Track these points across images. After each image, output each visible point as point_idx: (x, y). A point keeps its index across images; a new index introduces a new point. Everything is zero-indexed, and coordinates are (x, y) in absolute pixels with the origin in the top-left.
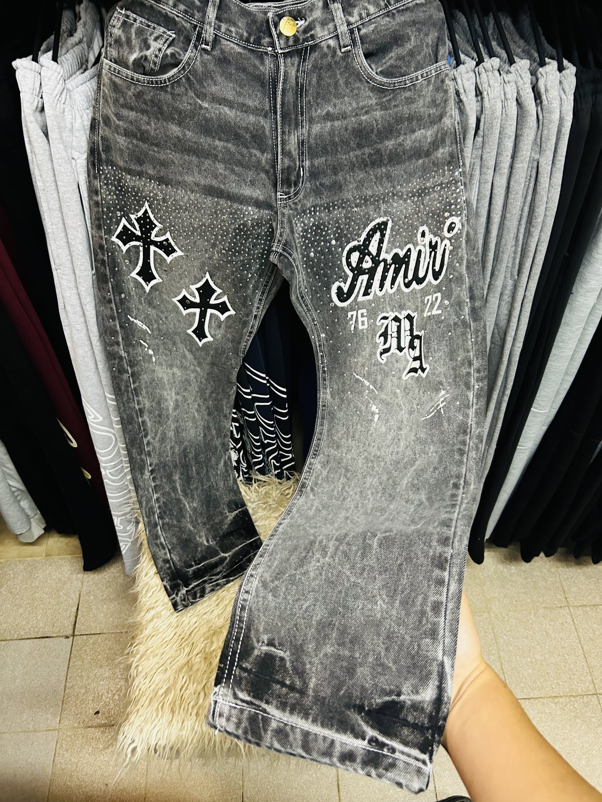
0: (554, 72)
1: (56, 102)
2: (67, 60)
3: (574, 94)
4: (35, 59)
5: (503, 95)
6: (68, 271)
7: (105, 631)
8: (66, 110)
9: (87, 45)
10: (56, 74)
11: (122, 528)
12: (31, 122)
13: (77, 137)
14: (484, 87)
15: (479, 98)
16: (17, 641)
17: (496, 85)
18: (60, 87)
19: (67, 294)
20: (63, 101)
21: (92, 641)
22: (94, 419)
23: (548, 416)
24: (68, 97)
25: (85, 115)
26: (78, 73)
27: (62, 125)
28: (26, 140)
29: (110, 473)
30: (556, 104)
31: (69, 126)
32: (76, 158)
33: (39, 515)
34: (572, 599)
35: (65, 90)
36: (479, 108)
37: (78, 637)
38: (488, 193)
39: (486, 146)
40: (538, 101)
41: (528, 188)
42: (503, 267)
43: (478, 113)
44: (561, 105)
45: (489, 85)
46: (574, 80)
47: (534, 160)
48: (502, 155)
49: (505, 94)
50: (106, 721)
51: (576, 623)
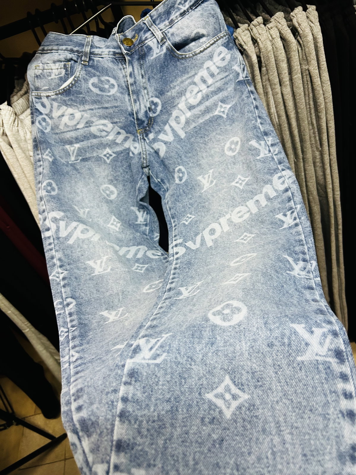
1: (12, 127)
8: (20, 130)
10: (9, 111)
12: (1, 142)
14: (257, 36)
15: (256, 44)
17: (263, 32)
24: (19, 123)
36: (258, 50)
38: (281, 100)
39: (270, 71)
40: (297, 33)
41: (308, 88)
42: (308, 144)
43: (258, 54)
44: (312, 31)
45: (260, 34)
46: (316, 13)
47: (306, 70)
48: (282, 74)
49: (271, 36)
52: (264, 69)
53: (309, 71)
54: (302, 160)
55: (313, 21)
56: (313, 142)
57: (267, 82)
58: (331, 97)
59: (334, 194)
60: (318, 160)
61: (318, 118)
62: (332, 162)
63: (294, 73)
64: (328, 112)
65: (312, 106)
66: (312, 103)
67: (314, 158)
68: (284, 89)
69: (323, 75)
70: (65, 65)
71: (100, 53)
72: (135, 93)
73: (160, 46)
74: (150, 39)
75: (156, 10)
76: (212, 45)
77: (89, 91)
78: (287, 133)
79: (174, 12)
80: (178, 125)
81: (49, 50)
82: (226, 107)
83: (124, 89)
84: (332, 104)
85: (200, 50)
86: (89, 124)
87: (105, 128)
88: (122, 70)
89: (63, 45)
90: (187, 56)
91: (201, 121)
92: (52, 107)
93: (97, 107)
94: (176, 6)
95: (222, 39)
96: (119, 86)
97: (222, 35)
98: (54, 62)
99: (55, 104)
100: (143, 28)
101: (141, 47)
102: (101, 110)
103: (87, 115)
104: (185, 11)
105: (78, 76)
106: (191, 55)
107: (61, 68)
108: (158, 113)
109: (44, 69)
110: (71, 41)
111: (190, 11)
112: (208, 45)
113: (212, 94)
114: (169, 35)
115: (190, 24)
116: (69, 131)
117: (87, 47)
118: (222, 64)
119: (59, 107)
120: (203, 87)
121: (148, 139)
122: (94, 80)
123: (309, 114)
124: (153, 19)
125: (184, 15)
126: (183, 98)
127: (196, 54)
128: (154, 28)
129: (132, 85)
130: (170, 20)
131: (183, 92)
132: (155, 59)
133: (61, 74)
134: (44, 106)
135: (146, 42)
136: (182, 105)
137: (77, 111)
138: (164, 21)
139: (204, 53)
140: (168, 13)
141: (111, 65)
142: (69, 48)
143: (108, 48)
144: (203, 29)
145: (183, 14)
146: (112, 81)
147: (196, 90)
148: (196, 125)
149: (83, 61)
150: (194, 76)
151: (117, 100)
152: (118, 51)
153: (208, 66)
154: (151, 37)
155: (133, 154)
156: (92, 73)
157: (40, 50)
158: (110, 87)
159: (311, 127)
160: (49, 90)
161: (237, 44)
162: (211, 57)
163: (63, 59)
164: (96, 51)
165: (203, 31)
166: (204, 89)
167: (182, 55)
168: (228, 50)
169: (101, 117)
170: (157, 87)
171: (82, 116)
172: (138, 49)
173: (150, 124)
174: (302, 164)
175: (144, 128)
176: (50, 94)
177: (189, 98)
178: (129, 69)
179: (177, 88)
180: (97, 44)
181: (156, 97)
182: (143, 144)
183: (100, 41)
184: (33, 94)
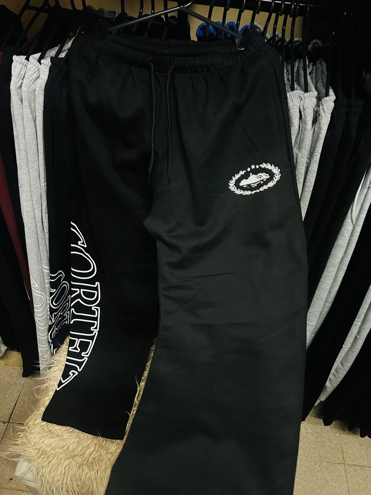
1: (31, 83)
6: (27, 189)
12: (14, 94)
22: (33, 285)
27: (32, 98)
28: (11, 104)
34: (348, 459)
37: (11, 424)
50: (16, 486)
51: (348, 477)
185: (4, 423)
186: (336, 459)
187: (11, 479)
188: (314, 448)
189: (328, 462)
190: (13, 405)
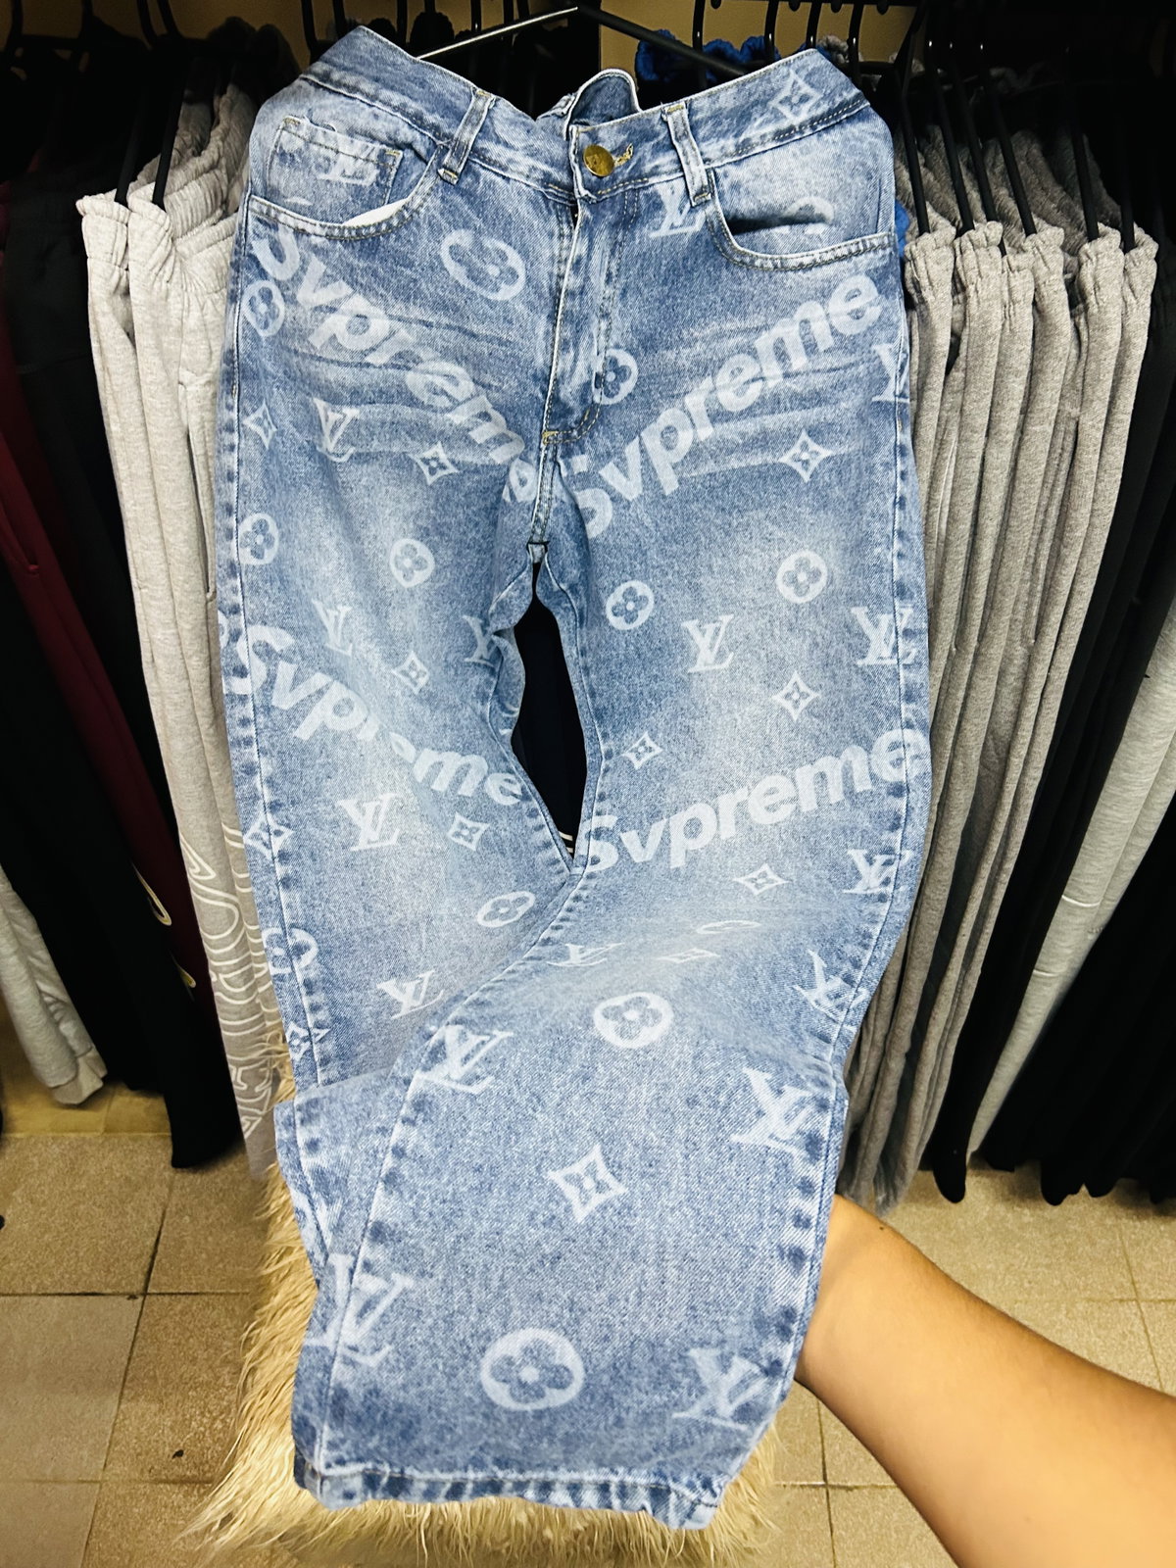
0: (1112, 252)
1: (152, 278)
2: (183, 200)
3: (1153, 295)
4: (121, 199)
5: (1006, 294)
6: (161, 592)
7: (207, 1289)
8: (173, 293)
9: (228, 173)
10: (156, 227)
11: (245, 1087)
12: (104, 314)
13: (190, 344)
14: (970, 276)
15: (960, 297)
16: (35, 1299)
17: (993, 274)
18: (161, 251)
19: (158, 636)
20: (166, 278)
21: (179, 1307)
22: (200, 874)
23: (1098, 915)
24: (177, 269)
25: (209, 303)
26: (204, 225)
27: (163, 321)
28: (94, 345)
29: (227, 981)
30: (1113, 314)
31: (176, 323)
32: (186, 381)
33: (93, 1053)
34: (1145, 1286)
35: (172, 258)
36: (959, 316)
37: (154, 1298)
38: (974, 478)
39: (971, 388)
40: (1081, 306)
41: (1058, 470)
42: (1003, 622)
43: (957, 325)
44: (1125, 315)
45: (980, 274)
46: (1151, 269)
47: (1070, 418)
48: (1003, 408)
49: (1010, 291)
50: (195, 1473)
51: (1152, 1335)
52: (957, 375)
53: (1077, 424)
54: (971, 657)
55: (1138, 288)
56: (1020, 617)
57: (955, 416)
58: (1111, 515)
59: (1024, 773)
60: (1015, 669)
61: (1056, 559)
62: (1049, 688)
63: (1035, 416)
64: (1090, 552)
65: (1052, 520)
66: (1054, 511)
67: (1007, 659)
68: (993, 451)
69: (1110, 449)
70: (382, 155)
71: (503, 161)
72: (572, 322)
73: (688, 206)
74: (665, 177)
75: (710, 95)
76: (839, 259)
77: (436, 266)
78: (960, 570)
79: (759, 121)
80: (664, 451)
81: (345, 86)
82: (817, 453)
83: (541, 296)
84: (1106, 535)
85: (800, 260)
86: (404, 360)
87: (449, 388)
88: (555, 239)
89: (392, 88)
90: (758, 263)
91: (734, 463)
92: (303, 269)
93: (445, 321)
94: (773, 103)
95: (871, 255)
96: (529, 280)
97: (876, 243)
98: (352, 132)
99: (317, 266)
100: (657, 135)
101: (634, 190)
102: (454, 334)
103: (407, 336)
104: (792, 128)
105: (415, 206)
106: (770, 264)
107: (367, 160)
108: (618, 399)
109: (311, 141)
110: (422, 84)
111: (808, 132)
112: (827, 257)
113: (791, 402)
114: (725, 184)
115: (796, 173)
116: (339, 363)
117: (469, 128)
118: (850, 329)
119: (326, 280)
120: (773, 370)
121: (568, 466)
122: (461, 238)
123: (1035, 537)
124: (694, 118)
125: (785, 138)
126: (707, 383)
127: (785, 269)
128: (688, 149)
129: (570, 294)
130: (741, 139)
131: (711, 366)
132: (663, 241)
133: (362, 178)
134: (278, 252)
135: (653, 180)
136: (695, 401)
137: (382, 313)
138: (724, 135)
139: (809, 274)
140: (742, 117)
141: (525, 210)
142: (414, 106)
143: (532, 155)
144: (826, 203)
145: (784, 136)
146: (515, 260)
147: (750, 371)
148: (717, 469)
149: (445, 167)
150: (758, 330)
151: (510, 322)
152: (561, 176)
153: (808, 316)
154: (670, 173)
155: (512, 496)
156: (461, 215)
157: (316, 75)
158: (500, 277)
159: (1028, 574)
160: (310, 212)
161: (908, 275)
162: (824, 294)
163: (384, 137)
164: (495, 151)
165: (823, 207)
166: (773, 378)
167: (744, 254)
168: (880, 292)
169: (445, 354)
170: (642, 324)
171: (392, 333)
172: (623, 194)
173: (587, 423)
174: (967, 669)
175: (567, 428)
176: (309, 229)
177: (724, 387)
178: (579, 248)
179: (699, 348)
180: (501, 129)
181: (630, 351)
182: (548, 475)
183: (513, 123)
184: (254, 205)
185: (132, 1297)
186: (1113, 1290)
187: (179, 1454)
188: (1048, 1266)
189: (1089, 1300)
190: (151, 1241)
